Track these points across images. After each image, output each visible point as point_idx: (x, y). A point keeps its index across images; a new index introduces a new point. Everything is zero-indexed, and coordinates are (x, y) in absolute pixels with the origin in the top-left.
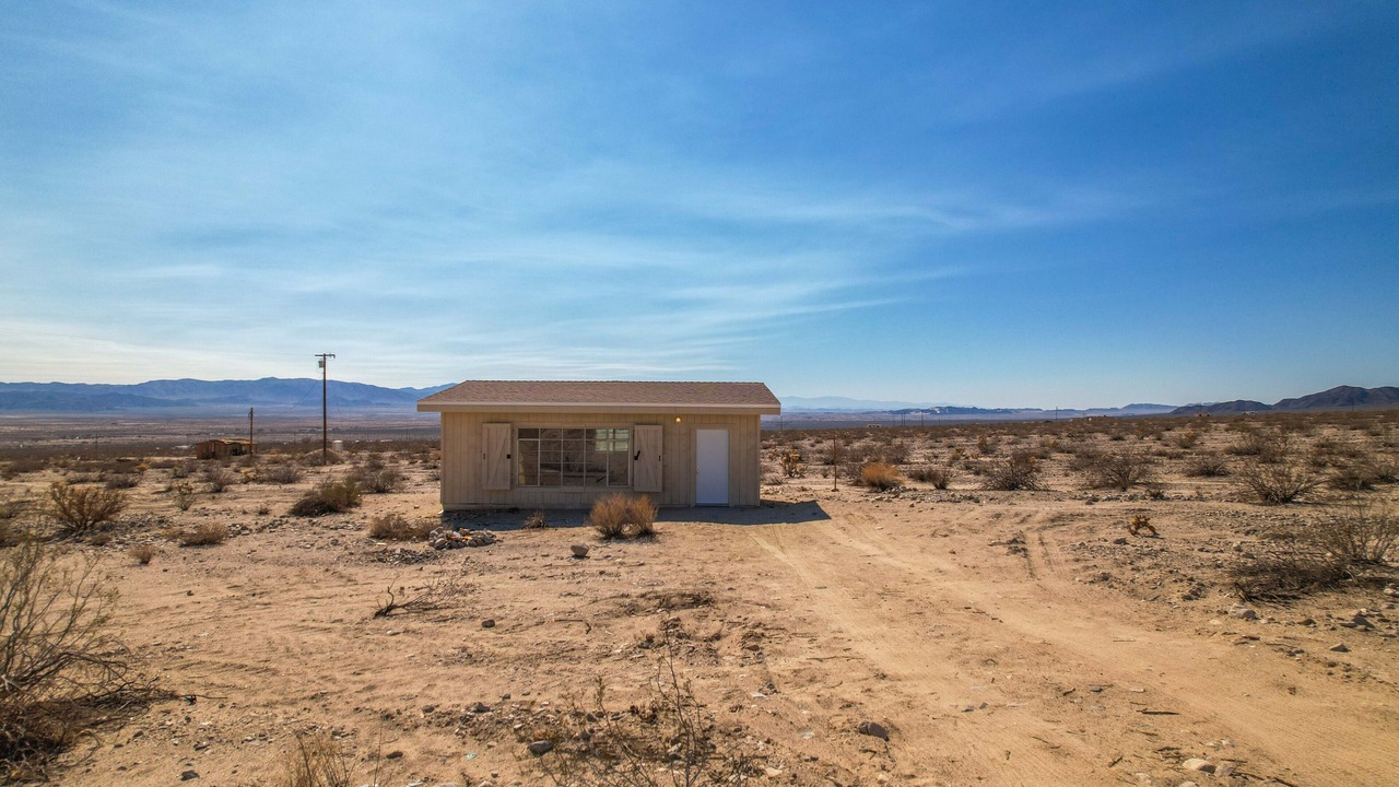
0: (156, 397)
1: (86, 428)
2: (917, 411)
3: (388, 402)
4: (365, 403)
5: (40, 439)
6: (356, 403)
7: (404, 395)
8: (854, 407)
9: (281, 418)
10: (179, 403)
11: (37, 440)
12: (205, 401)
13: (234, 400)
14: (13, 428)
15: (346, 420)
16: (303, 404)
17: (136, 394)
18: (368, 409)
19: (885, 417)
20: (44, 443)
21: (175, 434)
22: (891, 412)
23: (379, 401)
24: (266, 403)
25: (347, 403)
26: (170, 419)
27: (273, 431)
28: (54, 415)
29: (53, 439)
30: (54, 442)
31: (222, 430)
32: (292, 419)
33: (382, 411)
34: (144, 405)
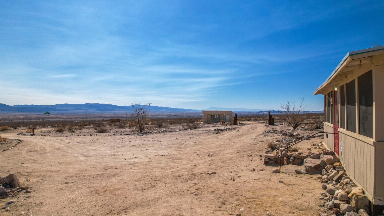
0: (58, 108)
1: (42, 117)
2: (265, 112)
3: (119, 109)
4: (113, 110)
5: (32, 120)
6: (111, 110)
7: (124, 108)
8: (244, 110)
9: (92, 114)
10: (64, 110)
11: (31, 120)
12: (70, 109)
13: (78, 109)
14: (24, 117)
15: (109, 115)
16: (97, 110)
17: (53, 108)
18: (114, 111)
19: (255, 113)
20: (33, 121)
21: (65, 118)
22: (257, 112)
23: (117, 109)
24: (87, 110)
25: (109, 110)
26: (63, 114)
27: (90, 118)
28: (32, 113)
29: (35, 119)
30: (35, 120)
31: (77, 117)
32: (94, 114)
33: (118, 112)
34: (55, 111)
